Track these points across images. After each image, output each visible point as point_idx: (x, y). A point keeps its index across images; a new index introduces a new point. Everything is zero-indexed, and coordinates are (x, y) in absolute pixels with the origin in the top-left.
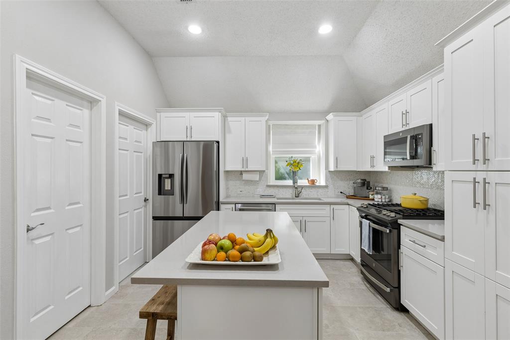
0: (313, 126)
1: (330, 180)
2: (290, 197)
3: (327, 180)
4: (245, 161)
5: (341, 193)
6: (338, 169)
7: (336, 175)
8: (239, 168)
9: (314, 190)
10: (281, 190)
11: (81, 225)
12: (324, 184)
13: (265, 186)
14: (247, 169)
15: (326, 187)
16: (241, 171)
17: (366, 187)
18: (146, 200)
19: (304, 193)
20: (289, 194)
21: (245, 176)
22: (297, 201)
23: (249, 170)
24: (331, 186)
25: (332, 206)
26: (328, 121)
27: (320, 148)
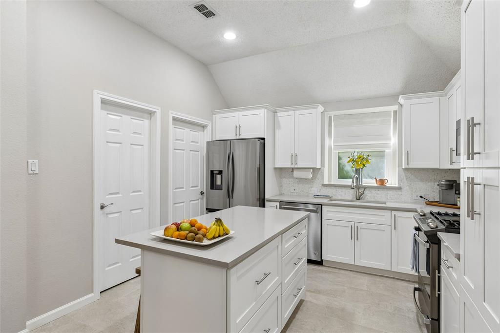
0: (387, 113)
1: (405, 180)
2: (350, 198)
3: (400, 180)
4: (294, 157)
5: (421, 197)
6: (410, 167)
7: (413, 173)
8: (288, 164)
9: (382, 192)
10: (339, 190)
11: (142, 208)
12: (397, 186)
13: (321, 186)
14: (296, 167)
15: (399, 188)
16: (293, 168)
17: (454, 190)
18: (202, 193)
19: (368, 195)
20: (349, 195)
21: (296, 174)
22: (358, 203)
23: (299, 166)
24: (406, 188)
25: (394, 213)
26: (402, 105)
27: (394, 141)
